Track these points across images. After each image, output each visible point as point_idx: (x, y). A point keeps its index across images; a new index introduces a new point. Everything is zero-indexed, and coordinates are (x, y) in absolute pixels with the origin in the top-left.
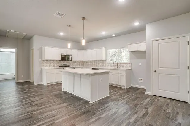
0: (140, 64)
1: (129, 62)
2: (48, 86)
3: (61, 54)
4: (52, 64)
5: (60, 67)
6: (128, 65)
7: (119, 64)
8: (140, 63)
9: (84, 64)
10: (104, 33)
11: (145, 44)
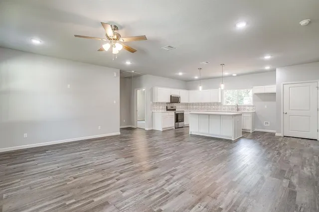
0: (266, 107)
1: (252, 104)
2: (163, 131)
3: (171, 96)
4: (161, 107)
5: (167, 110)
6: (251, 108)
7: (239, 107)
8: (266, 105)
9: (189, 107)
10: (226, 74)
11: (275, 86)
